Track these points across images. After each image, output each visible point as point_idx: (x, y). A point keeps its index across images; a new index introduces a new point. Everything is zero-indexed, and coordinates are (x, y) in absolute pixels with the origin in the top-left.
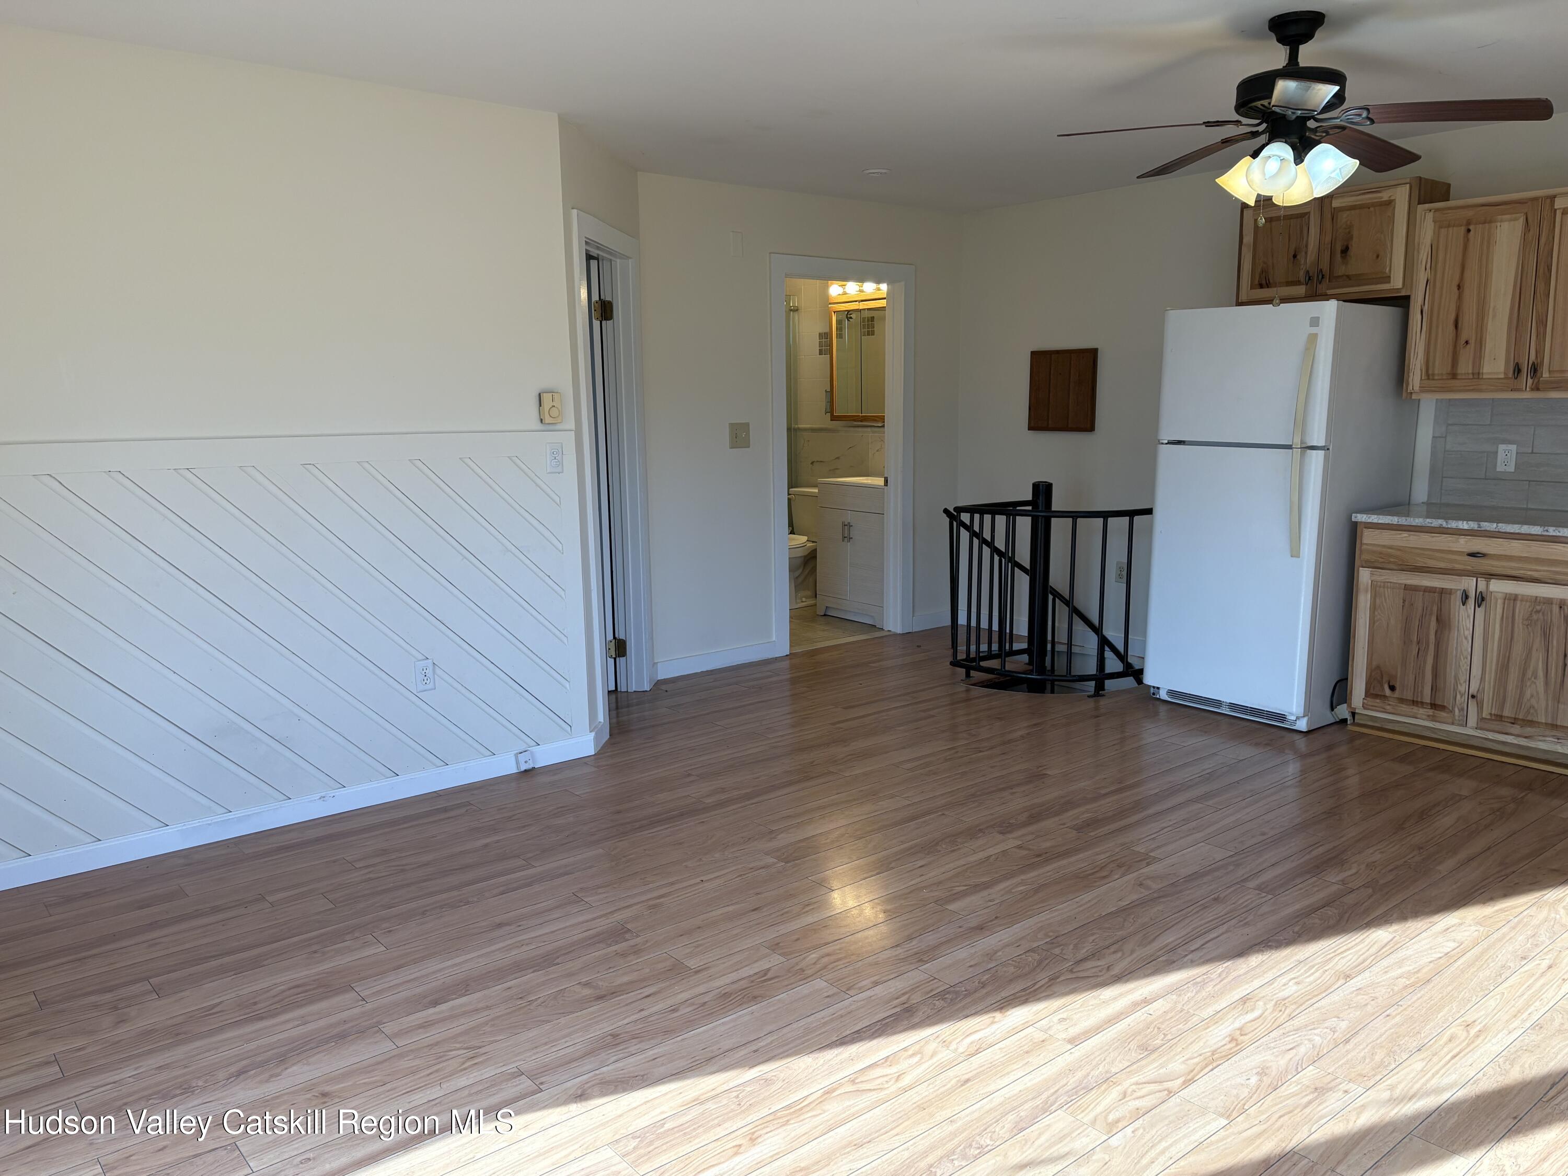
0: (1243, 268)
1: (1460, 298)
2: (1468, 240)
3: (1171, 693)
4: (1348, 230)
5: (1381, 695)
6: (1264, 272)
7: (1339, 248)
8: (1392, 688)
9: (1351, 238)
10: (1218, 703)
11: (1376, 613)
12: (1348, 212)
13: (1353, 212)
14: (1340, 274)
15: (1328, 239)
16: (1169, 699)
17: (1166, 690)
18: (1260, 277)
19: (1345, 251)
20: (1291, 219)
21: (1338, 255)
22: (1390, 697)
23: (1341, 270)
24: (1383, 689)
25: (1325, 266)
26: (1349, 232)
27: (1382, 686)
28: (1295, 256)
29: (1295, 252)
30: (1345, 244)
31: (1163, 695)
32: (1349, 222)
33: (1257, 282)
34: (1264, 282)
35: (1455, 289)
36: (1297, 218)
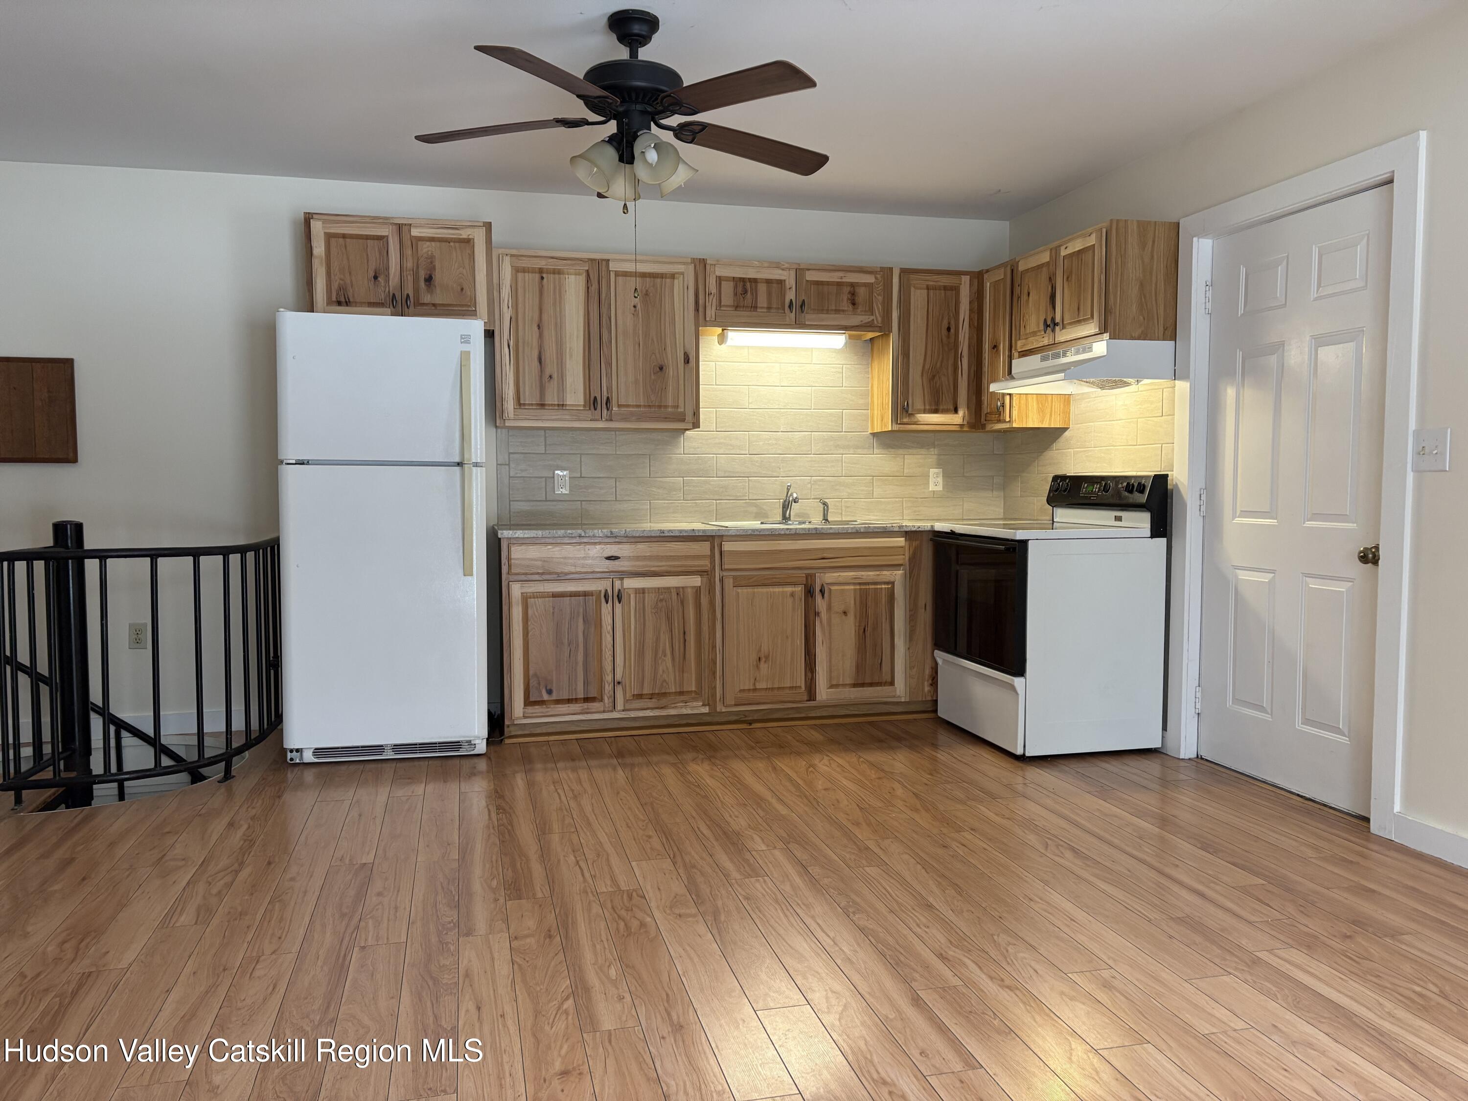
0: (316, 282)
1: (541, 336)
2: (542, 286)
3: (318, 752)
4: (429, 261)
5: (539, 701)
6: (342, 289)
7: (422, 274)
8: (550, 692)
9: (434, 268)
10: (379, 749)
11: (529, 623)
12: (428, 243)
13: (433, 244)
14: (425, 302)
15: (409, 264)
16: (316, 760)
17: (312, 750)
18: (337, 294)
19: (429, 280)
20: (367, 239)
21: (422, 284)
22: (547, 701)
23: (427, 298)
24: (541, 696)
25: (409, 290)
26: (431, 262)
27: (540, 692)
28: (376, 278)
29: (376, 273)
30: (429, 272)
31: (308, 757)
32: (430, 253)
33: (334, 299)
34: (343, 300)
35: (536, 328)
36: (374, 239)
